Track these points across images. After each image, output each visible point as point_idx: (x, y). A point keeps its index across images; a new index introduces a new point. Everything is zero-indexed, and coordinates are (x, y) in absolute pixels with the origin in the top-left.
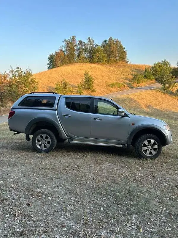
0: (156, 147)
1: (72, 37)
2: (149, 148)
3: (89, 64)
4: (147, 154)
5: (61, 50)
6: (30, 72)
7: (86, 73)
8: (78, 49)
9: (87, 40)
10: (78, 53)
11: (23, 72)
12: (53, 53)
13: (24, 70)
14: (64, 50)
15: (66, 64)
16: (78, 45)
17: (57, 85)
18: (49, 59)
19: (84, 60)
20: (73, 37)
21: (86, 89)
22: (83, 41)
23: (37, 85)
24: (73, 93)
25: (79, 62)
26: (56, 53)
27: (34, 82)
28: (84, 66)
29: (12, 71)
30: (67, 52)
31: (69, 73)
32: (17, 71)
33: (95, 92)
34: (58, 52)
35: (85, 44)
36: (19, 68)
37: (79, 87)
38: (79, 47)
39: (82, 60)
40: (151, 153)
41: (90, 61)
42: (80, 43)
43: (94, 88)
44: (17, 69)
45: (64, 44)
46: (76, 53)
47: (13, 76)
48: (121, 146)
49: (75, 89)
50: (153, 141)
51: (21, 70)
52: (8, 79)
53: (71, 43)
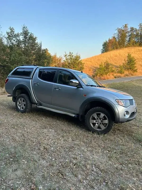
0: (106, 121)
1: (124, 25)
2: (98, 121)
3: (137, 47)
4: (96, 128)
5: (114, 37)
6: (79, 56)
7: (129, 54)
8: (130, 35)
9: (139, 26)
10: (129, 39)
11: (74, 56)
12: (106, 40)
13: (74, 55)
14: (116, 37)
15: (117, 48)
16: (130, 31)
17: (101, 65)
18: (103, 45)
19: (134, 44)
20: (126, 25)
21: (128, 69)
22: (134, 27)
23: (83, 65)
24: (115, 73)
25: (129, 46)
26: (110, 40)
27: (81, 64)
28: (132, 49)
29: (66, 56)
30: (118, 39)
31: (116, 56)
32: (69, 55)
33: (137, 72)
34: (110, 39)
35: (136, 30)
36: (71, 53)
37: (120, 67)
38: (130, 34)
39: (132, 44)
40: (99, 127)
41: (139, 45)
42: (132, 29)
43: (136, 68)
44: (69, 54)
45: (116, 32)
46: (127, 39)
47: (66, 59)
48: (74, 115)
49: (117, 69)
50: (102, 115)
51: (73, 54)
52: (62, 61)
53: (123, 31)
